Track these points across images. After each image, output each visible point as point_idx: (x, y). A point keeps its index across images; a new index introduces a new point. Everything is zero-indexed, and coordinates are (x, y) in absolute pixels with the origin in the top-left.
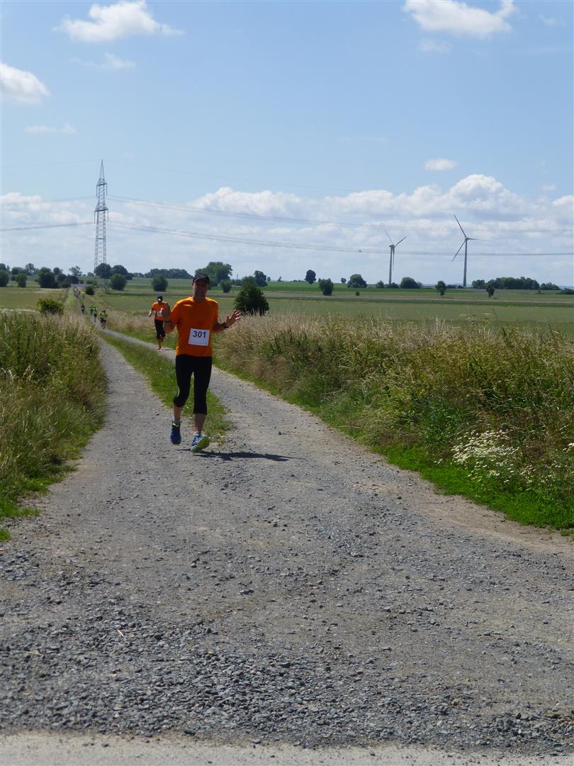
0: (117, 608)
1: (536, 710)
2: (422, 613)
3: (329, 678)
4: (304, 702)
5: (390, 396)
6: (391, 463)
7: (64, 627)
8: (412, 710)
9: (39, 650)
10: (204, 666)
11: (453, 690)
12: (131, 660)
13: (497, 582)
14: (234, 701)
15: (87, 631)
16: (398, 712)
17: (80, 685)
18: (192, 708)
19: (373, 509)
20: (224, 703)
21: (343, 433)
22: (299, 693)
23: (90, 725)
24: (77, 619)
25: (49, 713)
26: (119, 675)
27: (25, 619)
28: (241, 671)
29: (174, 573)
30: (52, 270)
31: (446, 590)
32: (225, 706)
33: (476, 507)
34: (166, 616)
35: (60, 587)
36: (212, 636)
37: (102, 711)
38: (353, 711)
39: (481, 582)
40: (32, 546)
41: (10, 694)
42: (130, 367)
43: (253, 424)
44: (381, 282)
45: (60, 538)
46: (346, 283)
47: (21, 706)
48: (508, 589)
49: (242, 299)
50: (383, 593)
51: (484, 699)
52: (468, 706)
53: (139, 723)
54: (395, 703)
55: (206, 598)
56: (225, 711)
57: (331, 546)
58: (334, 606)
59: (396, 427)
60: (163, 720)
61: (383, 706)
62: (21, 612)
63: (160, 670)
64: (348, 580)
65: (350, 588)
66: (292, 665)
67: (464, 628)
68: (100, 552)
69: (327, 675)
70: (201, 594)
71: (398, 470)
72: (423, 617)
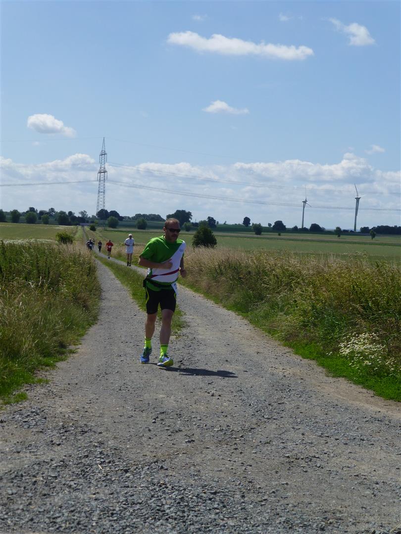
0: (99, 450)
1: (386, 528)
2: (311, 459)
3: (243, 502)
4: (225, 519)
5: (297, 307)
6: (296, 353)
7: (61, 461)
8: (300, 527)
9: (43, 477)
10: (157, 491)
11: (329, 514)
12: (106, 486)
13: (365, 439)
14: (176, 517)
15: (77, 465)
16: (290, 528)
17: (70, 502)
18: (147, 521)
19: (282, 387)
20: (169, 517)
21: (264, 332)
22: (222, 513)
23: (75, 530)
24: (71, 456)
25: (47, 520)
26: (97, 496)
27: (35, 455)
28: (182, 496)
29: (140, 426)
30: (67, 213)
31: (329, 443)
32: (170, 520)
33: (354, 386)
34: (132, 456)
35: (60, 433)
36: (163, 471)
37: (84, 520)
38: (259, 526)
39: (355, 439)
40: (42, 405)
41: (21, 507)
42: (118, 282)
43: (201, 324)
44: (296, 226)
45: (62, 399)
46: (272, 226)
47: (28, 516)
48: (373, 444)
49: (198, 236)
50: (285, 444)
51: (351, 520)
52: (339, 525)
53: (110, 530)
54: (288, 521)
55: (161, 444)
56: (170, 523)
57: (251, 411)
58: (250, 453)
59: (301, 329)
60: (126, 528)
61: (280, 523)
62: (32, 450)
63: (126, 493)
64: (261, 435)
65: (262, 440)
66: (218, 493)
67: (340, 471)
68: (89, 410)
69: (242, 500)
70: (158, 442)
71: (301, 359)
72: (312, 462)
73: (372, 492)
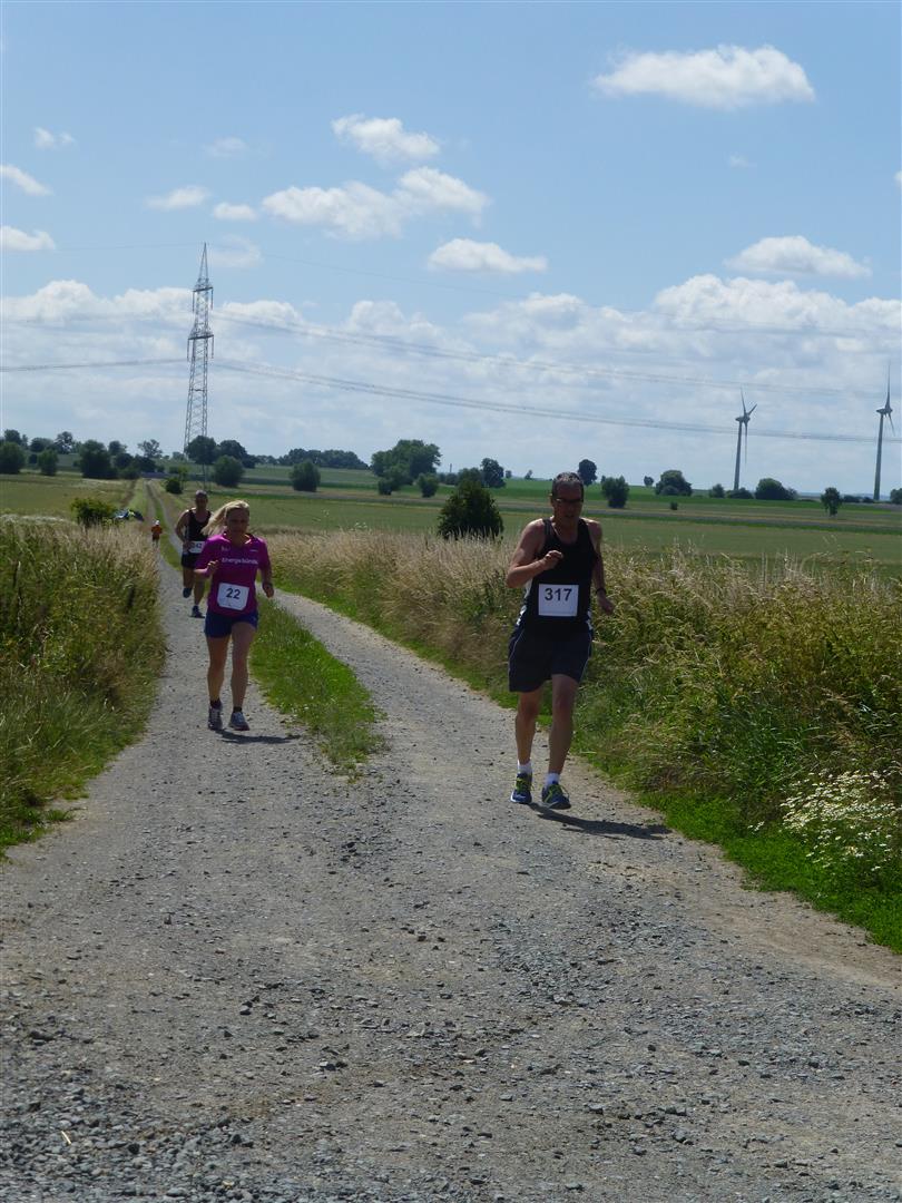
0: (73, 1088)
2: (663, 1119)
12: (72, 1190)
13: (823, 1062)
19: (616, 914)
21: (591, 766)
29: (205, 1024)
30: (105, 446)
31: (721, 1074)
33: (814, 916)
34: (162, 1108)
36: (239, 1151)
43: (424, 742)
44: (718, 486)
46: (653, 484)
48: (841, 1078)
50: (599, 1076)
55: (249, 1074)
57: (519, 981)
59: (687, 758)
64: (535, 1050)
65: (535, 1064)
67: (738, 1152)
68: (71, 979)
70: (244, 1067)
71: (682, 840)
72: (663, 1127)
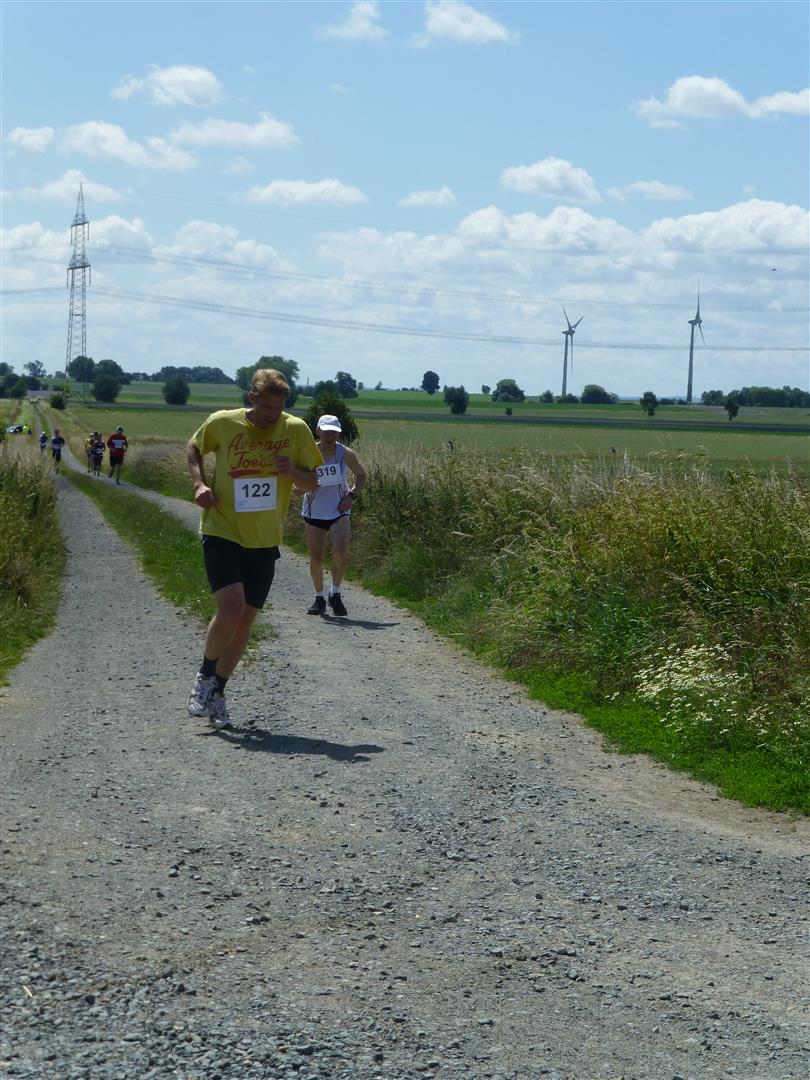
0: (29, 947)
2: (556, 959)
3: (378, 1073)
6: (534, 697)
10: (163, 1050)
12: (38, 1039)
13: (692, 905)
19: (494, 778)
21: (458, 645)
26: (15, 1063)
28: (228, 1060)
29: (138, 886)
31: (603, 918)
33: (670, 775)
34: (109, 962)
36: (185, 998)
39: (666, 905)
42: (111, 532)
43: (307, 629)
44: (548, 392)
46: (490, 392)
48: (710, 919)
50: (495, 923)
55: (184, 930)
57: (414, 840)
58: (406, 947)
59: (546, 637)
63: (88, 1056)
64: (436, 901)
65: (437, 914)
66: (318, 1050)
67: (626, 987)
68: (14, 849)
69: (377, 1068)
70: (179, 923)
71: (546, 710)
72: (557, 967)
73: (702, 1039)
